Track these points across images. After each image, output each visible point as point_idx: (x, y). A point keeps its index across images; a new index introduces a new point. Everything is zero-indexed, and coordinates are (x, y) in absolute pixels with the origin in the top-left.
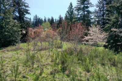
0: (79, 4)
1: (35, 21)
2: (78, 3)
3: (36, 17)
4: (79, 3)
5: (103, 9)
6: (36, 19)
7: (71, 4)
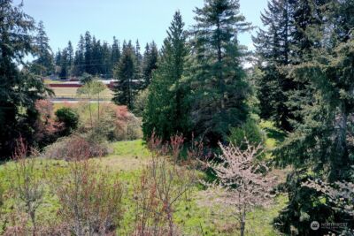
0: (202, 20)
1: (85, 51)
2: (197, 19)
3: (87, 39)
4: (202, 16)
5: (286, 30)
6: (88, 46)
7: (178, 18)
